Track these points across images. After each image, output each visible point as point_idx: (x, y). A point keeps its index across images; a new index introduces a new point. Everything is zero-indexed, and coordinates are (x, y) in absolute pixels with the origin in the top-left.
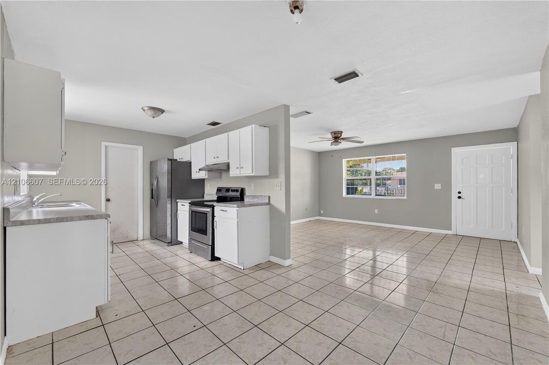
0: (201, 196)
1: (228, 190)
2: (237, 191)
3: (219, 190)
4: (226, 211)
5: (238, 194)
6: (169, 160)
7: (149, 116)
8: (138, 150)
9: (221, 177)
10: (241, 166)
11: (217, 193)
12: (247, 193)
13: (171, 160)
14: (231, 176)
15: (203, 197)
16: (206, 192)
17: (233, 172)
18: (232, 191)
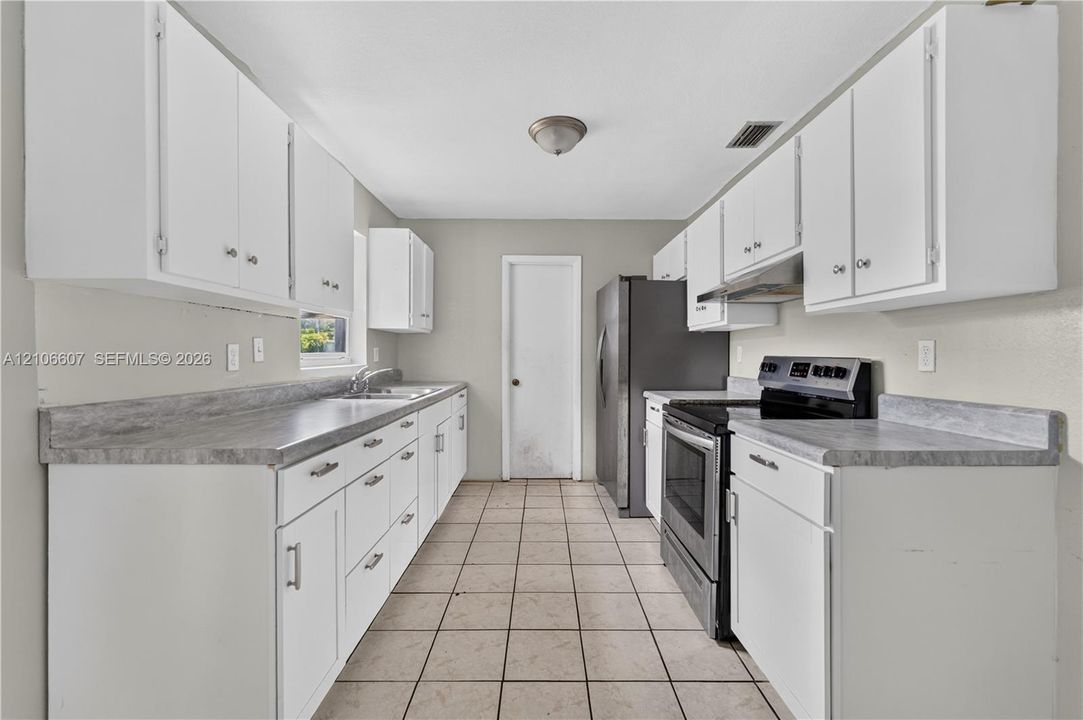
0: (720, 384)
1: (801, 368)
2: (841, 373)
3: (770, 366)
4: (773, 465)
5: (846, 387)
6: (622, 278)
7: (548, 152)
8: (572, 266)
9: (779, 322)
10: (860, 256)
11: (760, 378)
12: (894, 383)
13: (628, 279)
14: (808, 309)
15: (724, 388)
16: (735, 370)
17: (819, 293)
18: (817, 371)
